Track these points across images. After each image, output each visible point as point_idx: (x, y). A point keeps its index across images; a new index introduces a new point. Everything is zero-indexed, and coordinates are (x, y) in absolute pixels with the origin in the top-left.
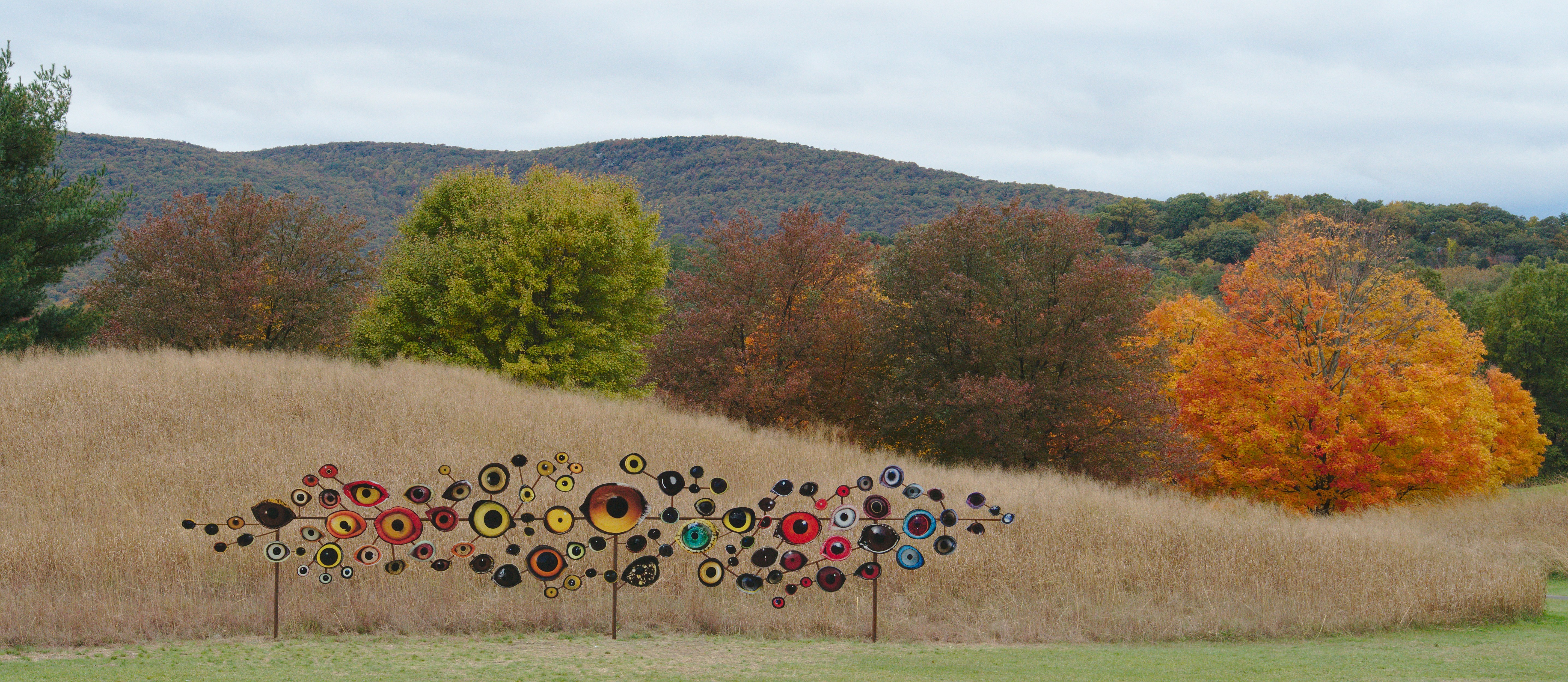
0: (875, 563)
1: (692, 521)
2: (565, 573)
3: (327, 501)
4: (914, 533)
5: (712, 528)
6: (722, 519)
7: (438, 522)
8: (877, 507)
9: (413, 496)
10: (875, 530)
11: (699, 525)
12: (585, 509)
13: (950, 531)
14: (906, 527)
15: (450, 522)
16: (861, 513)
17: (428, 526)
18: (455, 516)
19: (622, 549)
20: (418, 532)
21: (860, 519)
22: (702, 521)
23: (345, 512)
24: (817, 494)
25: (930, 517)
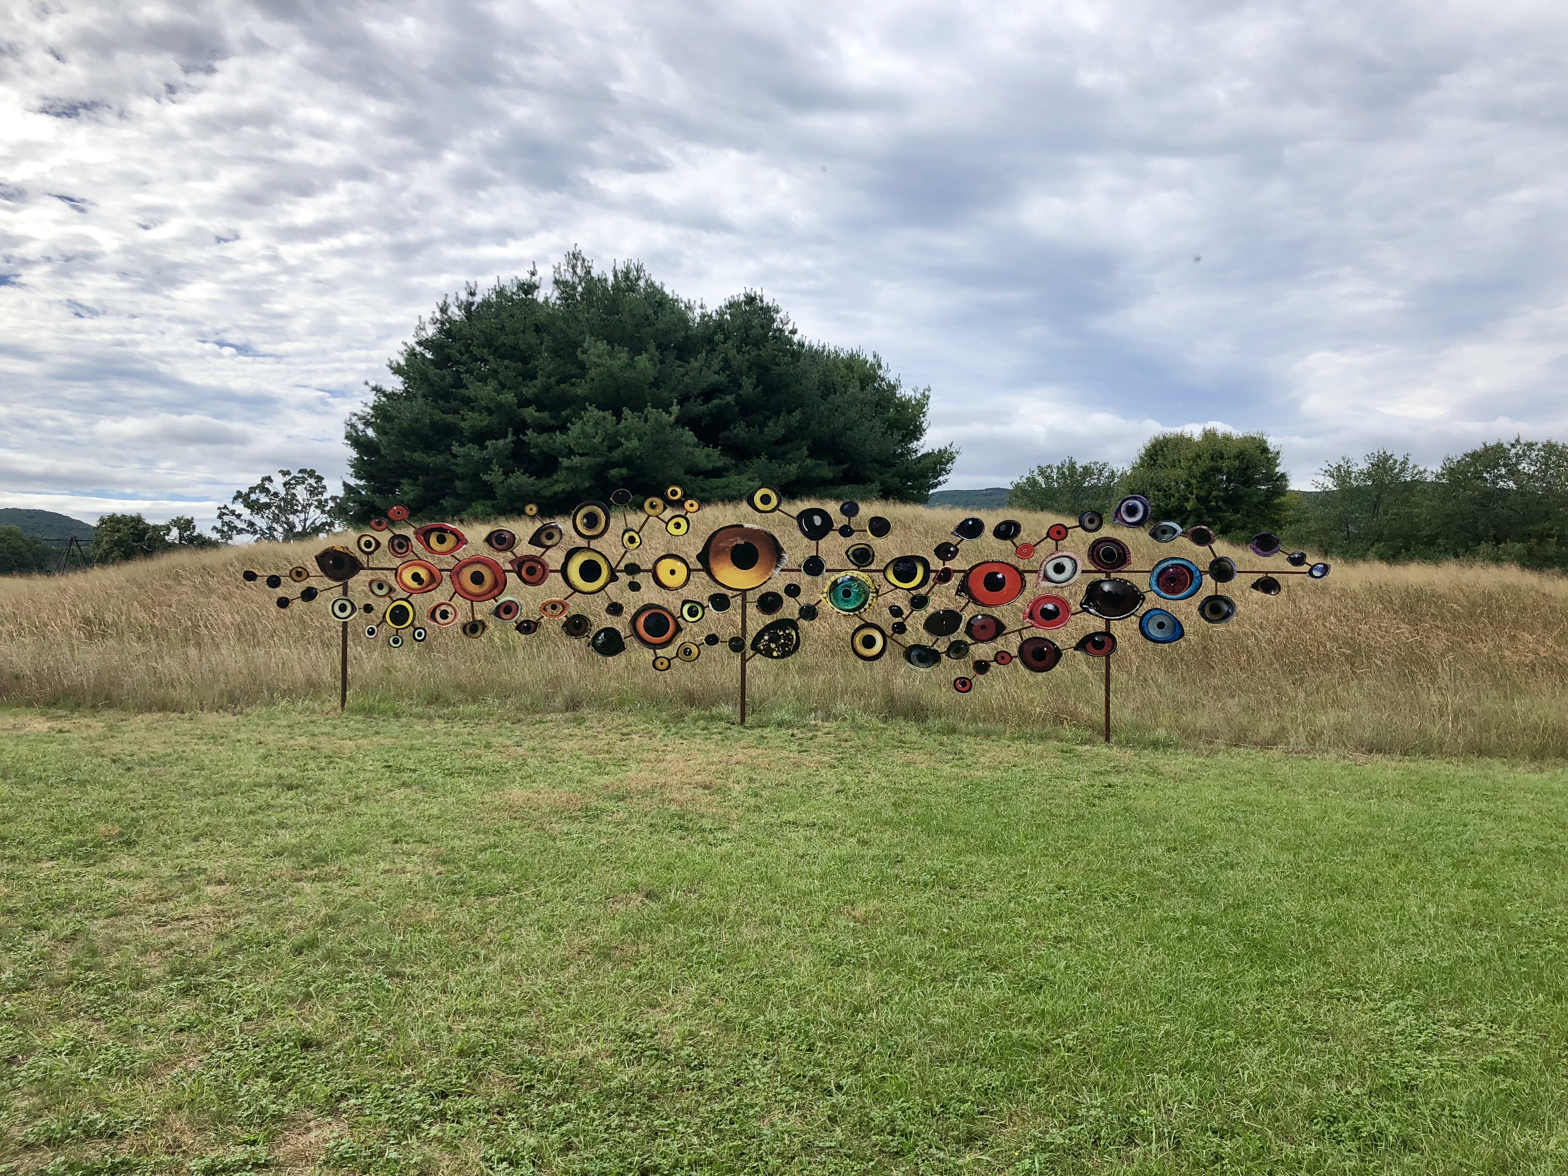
0: (1107, 634)
1: (843, 573)
2: (679, 641)
3: (397, 549)
4: (1167, 592)
5: (869, 582)
6: (884, 571)
7: (524, 573)
8: (1109, 555)
9: (494, 542)
10: (1106, 587)
11: (852, 579)
12: (704, 557)
13: (1224, 589)
14: (1154, 582)
15: (539, 573)
16: (1084, 563)
17: (512, 578)
18: (544, 566)
19: (752, 610)
20: (501, 587)
21: (1083, 572)
22: (856, 574)
23: (419, 561)
24: (1019, 538)
25: (1193, 569)
